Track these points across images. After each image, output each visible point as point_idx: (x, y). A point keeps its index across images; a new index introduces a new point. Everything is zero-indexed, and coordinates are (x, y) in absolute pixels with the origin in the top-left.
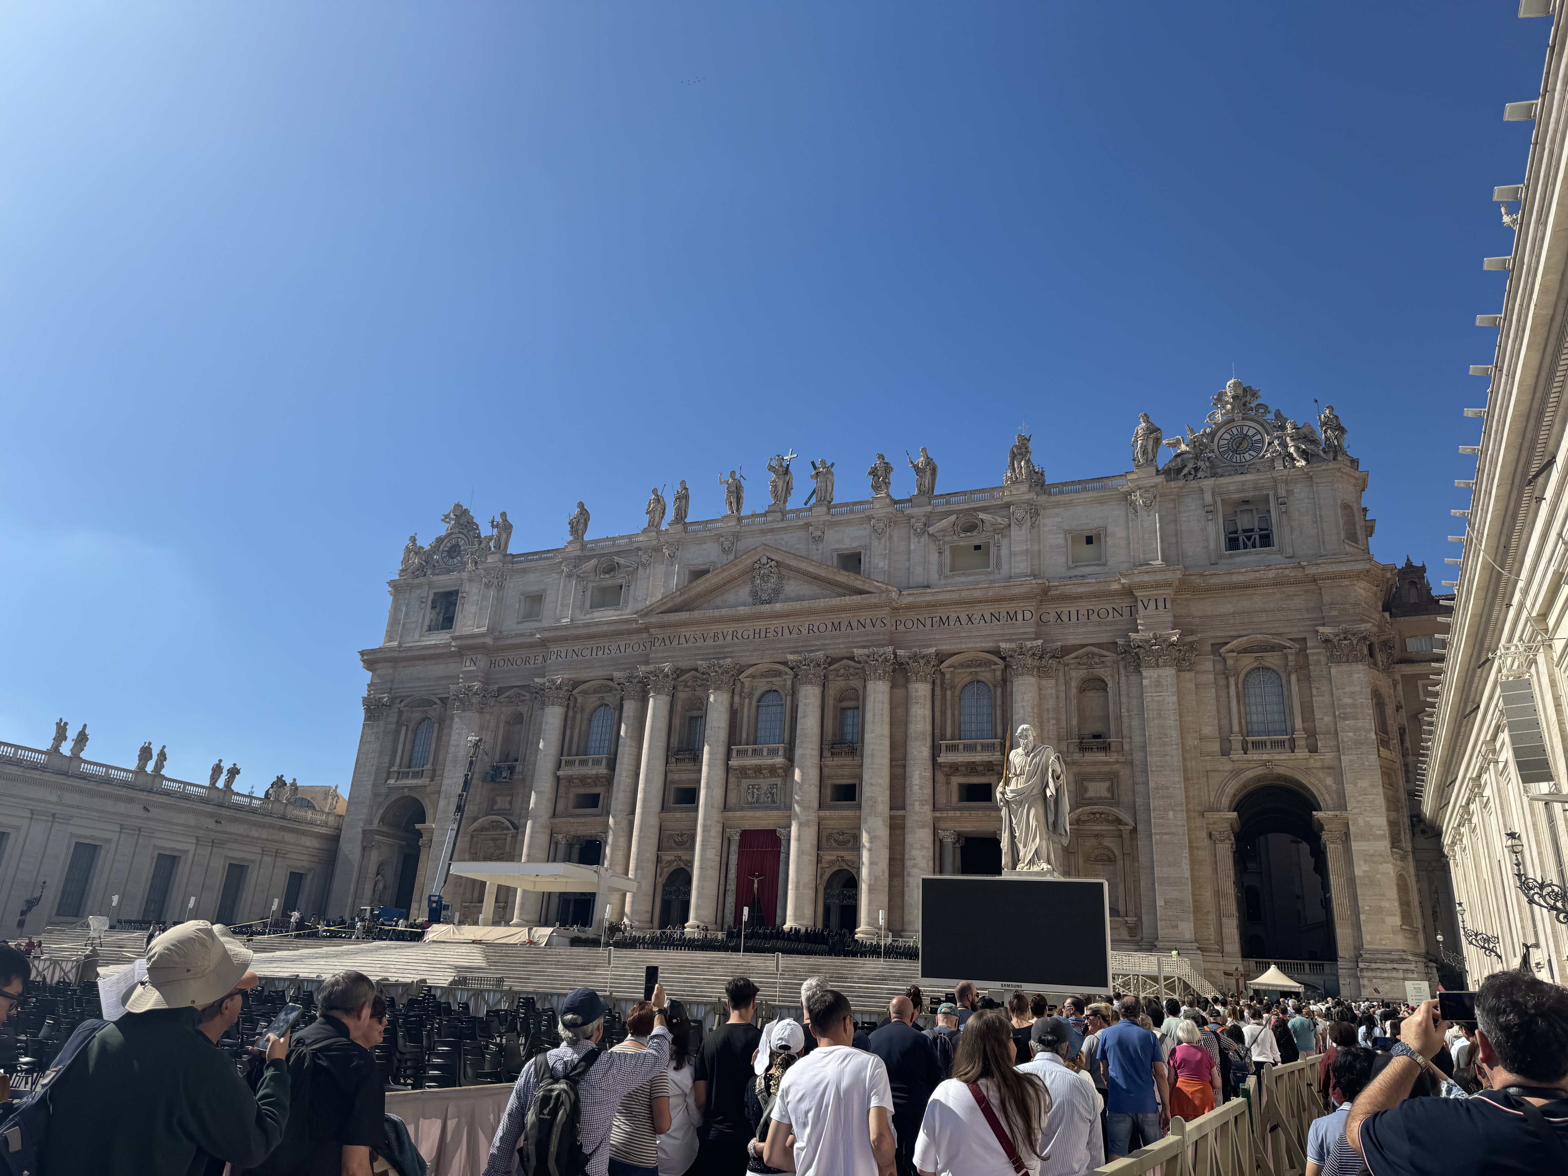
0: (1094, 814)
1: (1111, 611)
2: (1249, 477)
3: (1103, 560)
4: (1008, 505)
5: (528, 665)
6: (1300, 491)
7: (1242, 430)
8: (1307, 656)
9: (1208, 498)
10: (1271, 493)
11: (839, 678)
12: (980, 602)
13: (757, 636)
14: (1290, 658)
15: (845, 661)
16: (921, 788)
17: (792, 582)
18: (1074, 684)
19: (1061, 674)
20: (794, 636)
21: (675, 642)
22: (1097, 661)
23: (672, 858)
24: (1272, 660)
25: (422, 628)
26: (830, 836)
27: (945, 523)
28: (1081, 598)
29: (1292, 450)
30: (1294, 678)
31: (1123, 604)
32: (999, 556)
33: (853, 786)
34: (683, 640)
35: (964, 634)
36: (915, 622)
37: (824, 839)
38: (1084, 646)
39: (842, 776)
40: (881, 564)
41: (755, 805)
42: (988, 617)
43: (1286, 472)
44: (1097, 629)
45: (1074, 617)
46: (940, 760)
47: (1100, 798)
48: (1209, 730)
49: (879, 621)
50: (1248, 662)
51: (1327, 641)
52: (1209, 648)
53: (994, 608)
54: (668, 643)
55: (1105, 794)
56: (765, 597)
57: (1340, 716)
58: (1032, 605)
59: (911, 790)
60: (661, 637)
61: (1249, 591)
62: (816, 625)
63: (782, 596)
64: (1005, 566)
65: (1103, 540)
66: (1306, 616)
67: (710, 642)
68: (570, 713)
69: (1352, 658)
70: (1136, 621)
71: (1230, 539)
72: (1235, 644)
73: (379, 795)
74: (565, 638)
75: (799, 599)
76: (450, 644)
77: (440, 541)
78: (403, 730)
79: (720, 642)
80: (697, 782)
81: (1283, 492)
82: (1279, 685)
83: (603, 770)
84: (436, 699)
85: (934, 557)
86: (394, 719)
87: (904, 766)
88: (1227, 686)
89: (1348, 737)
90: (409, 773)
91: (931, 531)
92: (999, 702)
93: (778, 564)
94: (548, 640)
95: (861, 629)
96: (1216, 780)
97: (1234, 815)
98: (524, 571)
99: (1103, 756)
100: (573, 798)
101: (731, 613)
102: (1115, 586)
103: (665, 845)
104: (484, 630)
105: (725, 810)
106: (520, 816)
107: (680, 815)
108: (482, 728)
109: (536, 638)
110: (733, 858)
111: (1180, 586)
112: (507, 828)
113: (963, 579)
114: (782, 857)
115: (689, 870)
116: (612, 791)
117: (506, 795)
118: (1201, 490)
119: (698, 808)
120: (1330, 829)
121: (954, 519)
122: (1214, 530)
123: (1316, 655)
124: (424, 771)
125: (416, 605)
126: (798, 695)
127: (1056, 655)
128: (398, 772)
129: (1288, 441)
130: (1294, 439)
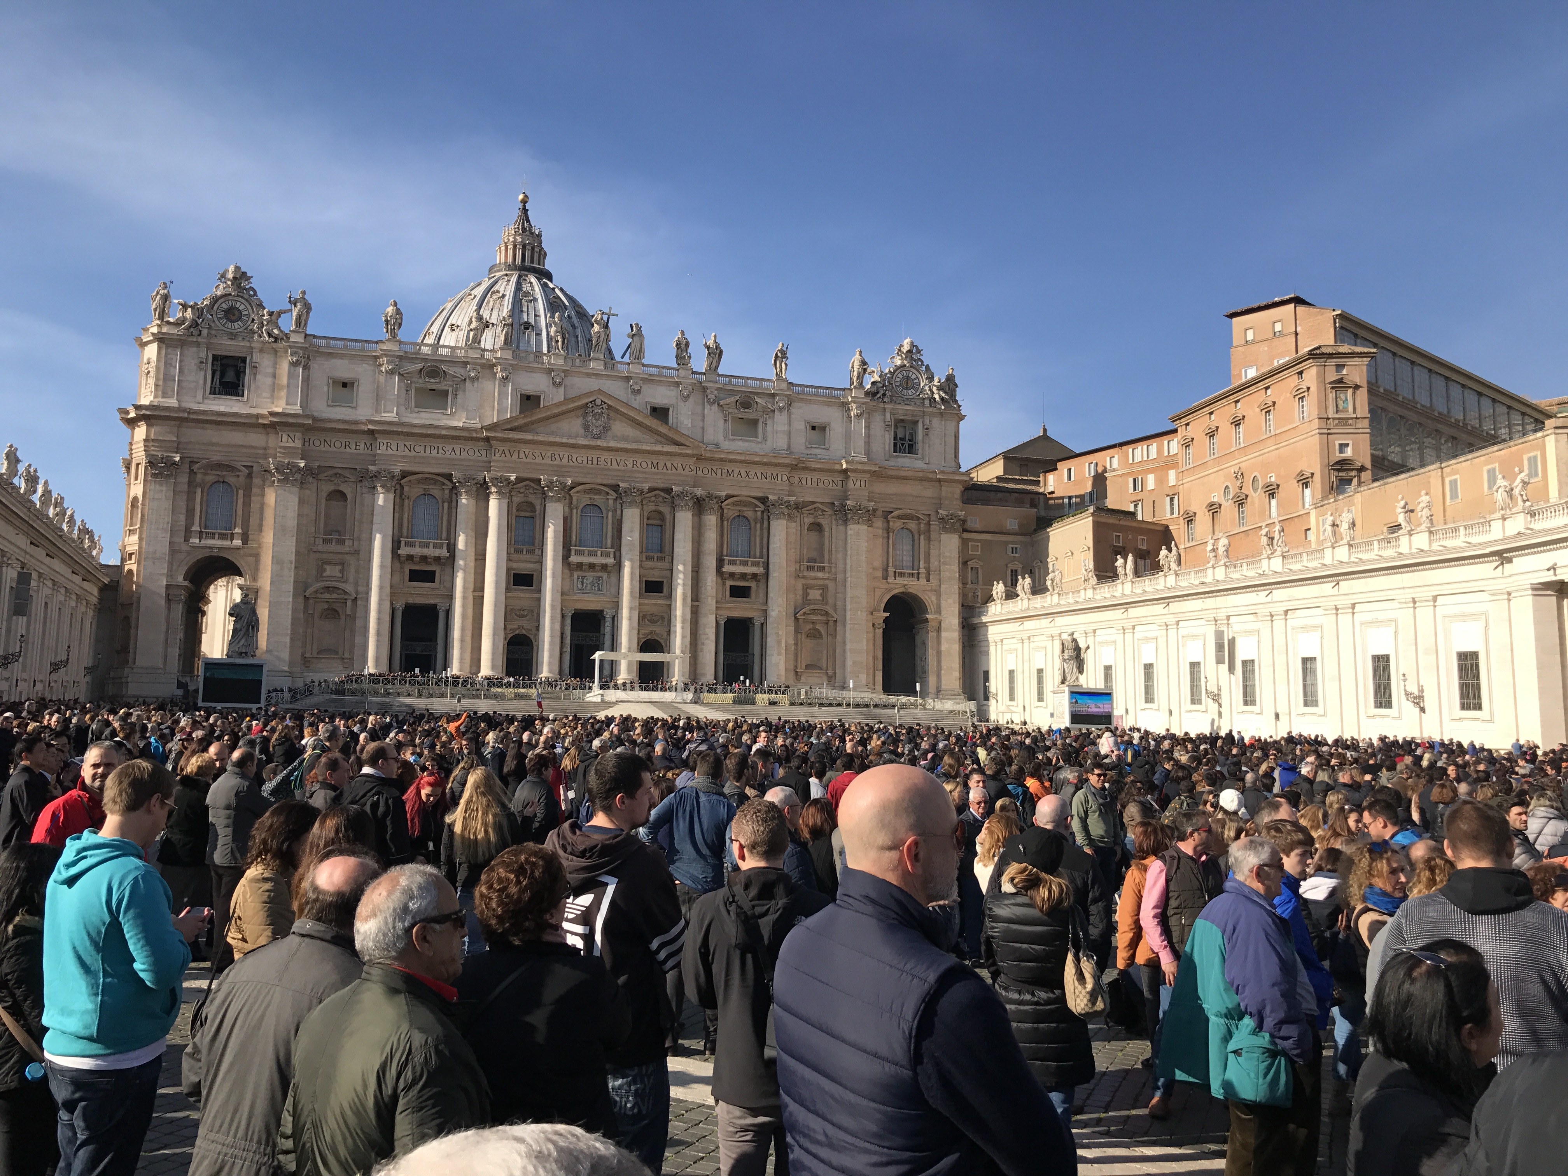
0: (814, 610)
1: (831, 482)
2: (911, 407)
3: (827, 446)
4: (773, 395)
5: (348, 450)
6: (937, 423)
7: (909, 373)
8: (930, 525)
9: (888, 416)
10: (921, 421)
11: (651, 504)
12: (756, 464)
13: (589, 462)
14: (922, 525)
15: (658, 492)
16: (712, 588)
17: (617, 423)
18: (806, 527)
19: (799, 519)
20: (621, 467)
21: (515, 456)
22: (820, 513)
24: (912, 525)
25: (204, 391)
26: (645, 617)
27: (732, 399)
28: (815, 470)
29: (937, 396)
30: (922, 537)
31: (839, 478)
32: (765, 432)
34: (522, 455)
35: (743, 485)
36: (711, 471)
37: (642, 619)
38: (814, 503)
39: (654, 575)
40: (686, 422)
41: (584, 591)
42: (759, 475)
43: (931, 410)
44: (823, 492)
45: (809, 483)
46: (724, 569)
47: (816, 600)
48: (878, 564)
49: (687, 467)
50: (899, 524)
51: (942, 519)
52: (881, 513)
53: (764, 469)
54: (508, 455)
55: (820, 598)
56: (595, 431)
57: (943, 563)
58: (787, 471)
59: (705, 589)
60: (501, 449)
61: (906, 482)
62: (639, 461)
63: (609, 433)
64: (769, 440)
65: (827, 431)
66: (932, 502)
67: (548, 461)
68: (397, 499)
69: (952, 530)
70: (846, 491)
71: (895, 444)
72: (896, 513)
73: (180, 551)
74: (398, 433)
75: (625, 439)
76: (257, 416)
77: (215, 300)
78: (199, 491)
79: (557, 462)
80: (535, 571)
81: (927, 422)
82: (913, 540)
83: (444, 553)
84: (238, 465)
85: (721, 422)
86: (186, 480)
87: (697, 572)
88: (888, 538)
89: (945, 574)
90: (214, 534)
91: (722, 403)
92: (758, 533)
93: (610, 407)
94: (379, 432)
95: (674, 471)
96: (878, 593)
97: (887, 614)
98: (330, 355)
99: (820, 575)
100: (407, 572)
101: (571, 441)
102: (837, 467)
103: (509, 617)
104: (296, 409)
105: (563, 594)
106: (356, 584)
107: (522, 595)
108: (301, 502)
109: (364, 428)
110: (568, 629)
111: (874, 474)
112: (345, 593)
113: (741, 443)
114: (608, 630)
115: (531, 637)
116: (448, 570)
117: (336, 564)
118: (884, 409)
119: (539, 591)
120: (932, 624)
121: (738, 398)
122: (889, 438)
123: (935, 525)
124: (232, 534)
125: (191, 364)
126: (619, 512)
127: (798, 507)
128: (201, 532)
129: (934, 389)
130: (940, 388)
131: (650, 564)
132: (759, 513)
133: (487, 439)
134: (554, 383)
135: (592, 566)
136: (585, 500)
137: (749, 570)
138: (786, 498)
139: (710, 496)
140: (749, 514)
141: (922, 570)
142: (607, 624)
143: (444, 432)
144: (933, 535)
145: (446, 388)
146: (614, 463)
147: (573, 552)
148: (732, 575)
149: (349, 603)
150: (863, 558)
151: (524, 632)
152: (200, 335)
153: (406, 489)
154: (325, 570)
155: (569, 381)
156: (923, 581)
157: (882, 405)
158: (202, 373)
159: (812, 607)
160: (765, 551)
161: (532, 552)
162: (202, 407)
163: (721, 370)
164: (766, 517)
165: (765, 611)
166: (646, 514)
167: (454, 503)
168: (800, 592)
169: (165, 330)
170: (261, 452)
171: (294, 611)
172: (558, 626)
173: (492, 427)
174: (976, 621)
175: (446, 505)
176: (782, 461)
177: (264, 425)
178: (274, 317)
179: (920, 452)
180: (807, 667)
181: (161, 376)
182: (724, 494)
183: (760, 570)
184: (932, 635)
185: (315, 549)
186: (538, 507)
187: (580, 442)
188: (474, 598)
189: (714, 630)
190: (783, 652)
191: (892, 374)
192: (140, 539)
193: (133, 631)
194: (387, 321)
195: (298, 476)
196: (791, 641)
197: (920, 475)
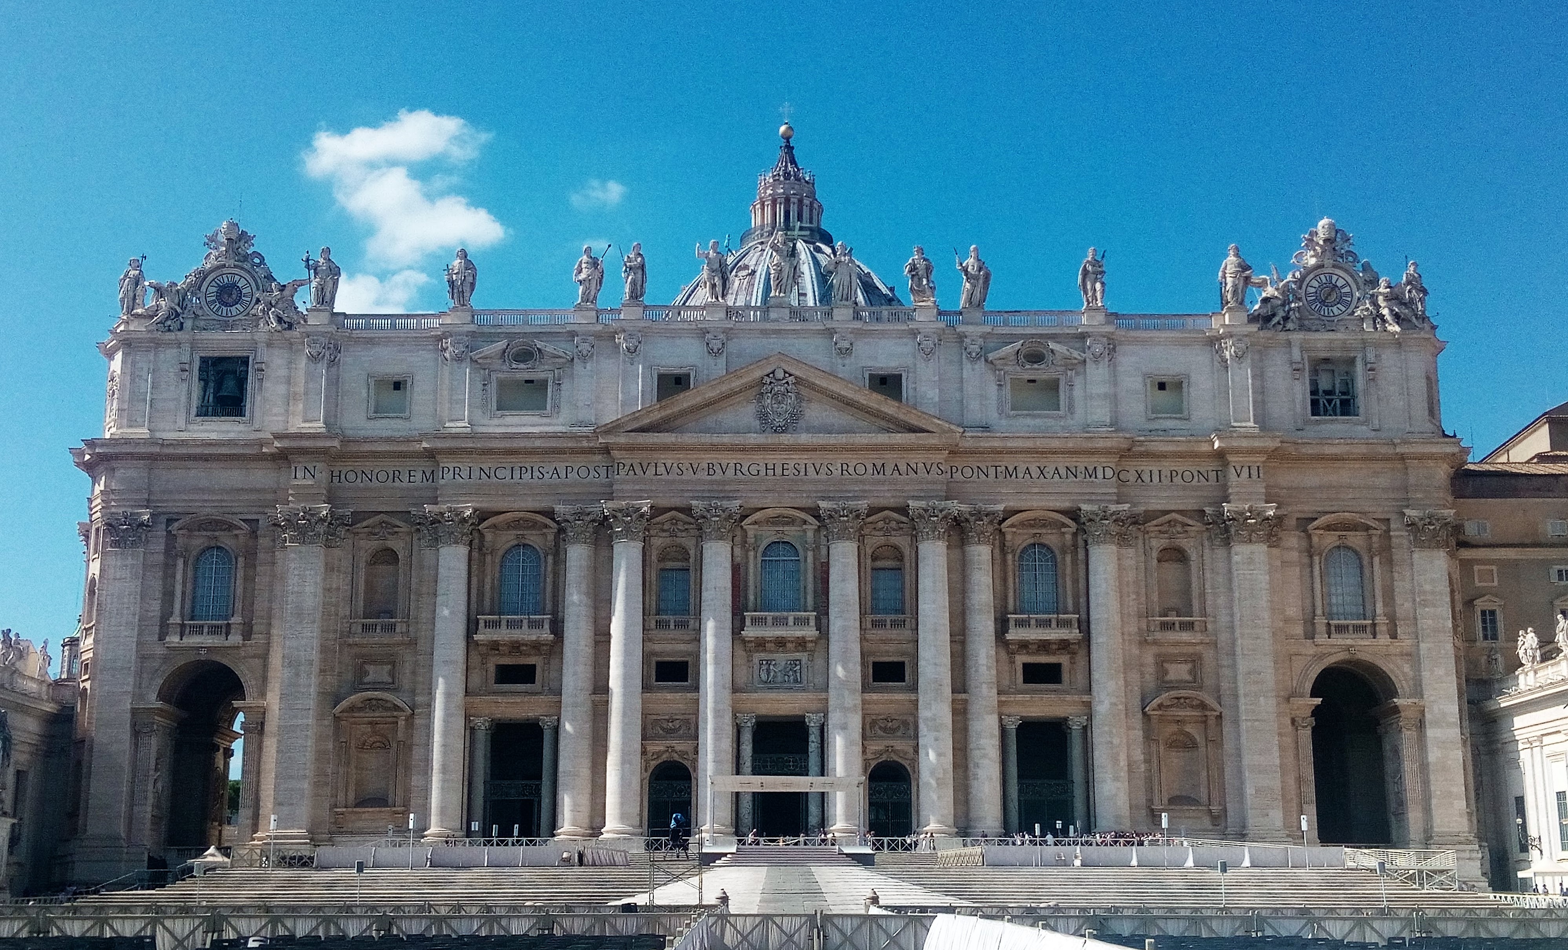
0: (1177, 698)
1: (1196, 474)
2: (1339, 336)
3: (1186, 413)
4: (1083, 337)
5: (397, 483)
6: (1389, 358)
7: (1331, 278)
8: (1390, 538)
9: (1296, 355)
10: (1359, 356)
11: (877, 533)
12: (1054, 453)
13: (771, 472)
14: (1375, 539)
15: (886, 512)
16: (989, 668)
17: (814, 405)
18: (1155, 554)
19: (1140, 542)
20: (822, 476)
21: (651, 471)
22: (1179, 529)
23: (662, 748)
24: (1356, 540)
25: (188, 412)
26: (874, 723)
27: (1008, 349)
28: (1165, 457)
29: (1385, 312)
30: (1376, 560)
31: (1208, 467)
32: (1071, 398)
33: (902, 665)
34: (661, 469)
35: (1036, 490)
36: (975, 470)
37: (868, 727)
38: (1167, 512)
39: (887, 652)
40: (930, 393)
41: (770, 685)
42: (1063, 472)
43: (1377, 336)
44: (1181, 493)
45: (1156, 478)
46: (1009, 637)
47: (1181, 681)
48: (1293, 611)
49: (934, 466)
50: (1331, 539)
51: (1413, 524)
52: (1294, 522)
53: (1071, 462)
54: (638, 470)
55: (1188, 677)
56: (779, 421)
57: (1420, 603)
58: (1112, 461)
59: (977, 671)
60: (628, 462)
61: (1338, 464)
62: (852, 465)
63: (802, 423)
64: (1079, 411)
65: (1185, 390)
66: (1392, 496)
67: (703, 475)
68: (475, 554)
69: (1434, 543)
70: (1225, 487)
71: (1314, 403)
72: (1322, 520)
73: (152, 657)
74: (469, 452)
75: (828, 430)
76: (261, 443)
77: (202, 275)
78: (180, 563)
79: (719, 476)
80: (689, 654)
81: (1371, 357)
82: (1361, 567)
83: (546, 635)
84: (236, 521)
85: (992, 389)
86: (162, 547)
87: (963, 643)
88: (1311, 566)
89: (1426, 623)
90: (202, 626)
91: (991, 357)
92: (1068, 571)
93: (799, 381)
94: (440, 451)
95: (912, 474)
96: (1299, 664)
97: (1318, 701)
98: (371, 341)
99: (1185, 636)
100: (492, 669)
101: (738, 439)
102: (1205, 448)
103: (649, 732)
104: (319, 426)
105: (735, 690)
106: (413, 692)
107: (669, 696)
108: (330, 568)
109: (418, 447)
110: (747, 749)
111: (1273, 455)
112: (396, 708)
113: (1029, 421)
114: (813, 747)
115: (687, 764)
116: (554, 662)
117: (382, 663)
118: (1289, 343)
119: (697, 689)
120: (1407, 715)
121: (1018, 345)
122: (1301, 392)
123: (1399, 535)
124: (228, 625)
125: (170, 372)
126: (824, 551)
127: (1139, 520)
128: (183, 626)
129: (1381, 300)
130: (1387, 299)
131: (880, 633)
132: (1068, 537)
133: (606, 450)
134: (710, 352)
135: (781, 643)
136: (769, 535)
137: (1053, 634)
138: (1113, 508)
139: (979, 515)
140: (1051, 539)
141: (1381, 620)
142: (812, 738)
143: (538, 443)
144: (1397, 555)
145: (542, 376)
146: (811, 470)
147: (748, 622)
148: (1024, 645)
149: (401, 723)
150: (1263, 602)
151: (676, 757)
152: (181, 328)
153: (489, 537)
154: (367, 673)
155: (733, 346)
156: (1383, 639)
157: (1283, 336)
158: (184, 386)
159: (1174, 693)
160: (1082, 600)
161: (682, 625)
162: (184, 436)
163: (988, 306)
164: (1081, 543)
165: (1089, 705)
166: (869, 551)
167: (562, 556)
168: (1151, 669)
169: (131, 328)
170: (270, 497)
171: (320, 738)
172: (727, 744)
173: (613, 428)
174: (1491, 706)
175: (550, 559)
176: (1100, 444)
177: (272, 455)
178: (287, 292)
179: (1362, 410)
180: (1173, 800)
181: (127, 397)
182: (1000, 507)
183: (1073, 634)
184: (1408, 736)
185: (350, 641)
186: (692, 552)
187: (752, 441)
188: (595, 705)
189: (996, 742)
190: (1124, 774)
191: (1300, 282)
192: (95, 641)
193: (84, 782)
194: (452, 283)
195: (321, 529)
196: (1138, 755)
197: (1363, 449)
